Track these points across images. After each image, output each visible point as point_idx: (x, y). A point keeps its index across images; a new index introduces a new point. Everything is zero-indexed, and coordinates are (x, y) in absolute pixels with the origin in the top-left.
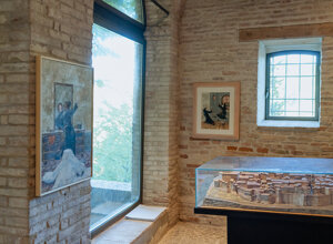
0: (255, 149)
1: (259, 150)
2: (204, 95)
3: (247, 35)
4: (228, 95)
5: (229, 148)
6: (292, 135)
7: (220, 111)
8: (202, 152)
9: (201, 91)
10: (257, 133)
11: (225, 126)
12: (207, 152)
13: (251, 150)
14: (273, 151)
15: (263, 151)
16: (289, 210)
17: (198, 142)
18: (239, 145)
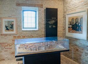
0: (22, 37)
1: (23, 37)
2: (5, 21)
3: (18, 5)
4: (13, 21)
5: (14, 37)
6: (32, 32)
7: (11, 26)
8: (5, 39)
9: (4, 20)
10: (22, 32)
11: (12, 30)
12: (7, 39)
13: (21, 37)
14: (27, 37)
15: (24, 37)
16: (42, 52)
17: (4, 36)
18: (17, 36)
